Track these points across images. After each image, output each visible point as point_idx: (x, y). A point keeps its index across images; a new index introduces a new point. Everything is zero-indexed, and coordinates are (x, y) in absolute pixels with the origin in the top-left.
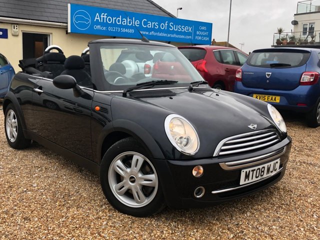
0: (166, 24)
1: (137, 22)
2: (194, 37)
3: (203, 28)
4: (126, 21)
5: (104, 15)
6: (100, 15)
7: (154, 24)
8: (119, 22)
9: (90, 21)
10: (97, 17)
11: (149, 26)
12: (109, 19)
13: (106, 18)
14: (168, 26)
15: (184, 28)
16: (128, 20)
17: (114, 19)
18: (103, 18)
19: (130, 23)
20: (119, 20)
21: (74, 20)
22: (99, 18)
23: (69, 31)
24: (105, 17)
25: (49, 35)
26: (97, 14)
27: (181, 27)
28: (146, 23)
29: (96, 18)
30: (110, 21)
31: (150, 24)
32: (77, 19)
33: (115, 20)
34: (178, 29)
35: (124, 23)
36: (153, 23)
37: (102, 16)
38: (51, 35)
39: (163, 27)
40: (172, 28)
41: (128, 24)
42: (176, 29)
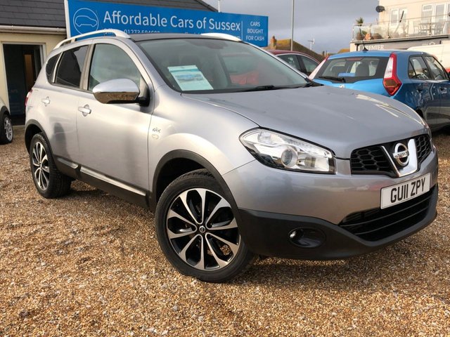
0: (204, 22)
1: (164, 20)
2: (244, 38)
3: (256, 24)
4: (147, 20)
5: (116, 14)
6: (111, 14)
7: (188, 22)
8: (138, 22)
9: (98, 23)
10: (107, 17)
11: (181, 25)
12: (124, 18)
13: (120, 18)
14: (208, 24)
15: (230, 25)
16: (151, 19)
17: (131, 18)
18: (116, 18)
19: (153, 23)
20: (138, 19)
21: (75, 22)
22: (110, 19)
24: (118, 16)
25: (42, 46)
26: (107, 12)
27: (227, 27)
28: (176, 22)
29: (105, 18)
30: (125, 21)
31: (182, 23)
32: (79, 21)
33: (133, 19)
34: (221, 27)
35: (146, 23)
36: (186, 21)
37: (114, 15)
38: (44, 46)
39: (200, 25)
40: (212, 27)
41: (151, 24)
42: (218, 27)
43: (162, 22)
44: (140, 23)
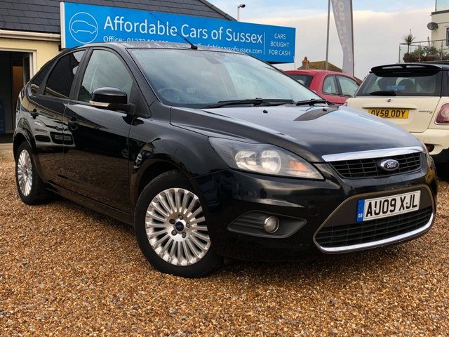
0: (221, 32)
1: (174, 29)
2: (267, 52)
3: (281, 36)
4: (154, 29)
5: (119, 19)
6: (113, 20)
7: (201, 32)
8: (143, 30)
9: (97, 29)
10: (109, 23)
11: (193, 35)
12: (128, 26)
13: (123, 24)
14: (224, 35)
15: (250, 37)
16: (159, 27)
17: (135, 25)
18: (118, 24)
19: (161, 31)
20: (143, 27)
21: (71, 28)
22: (111, 25)
23: (64, 46)
24: (121, 22)
25: (32, 53)
26: (109, 18)
27: (244, 36)
28: (187, 31)
29: (106, 25)
30: (129, 28)
31: (195, 32)
32: (76, 27)
33: (138, 26)
34: (240, 38)
35: (152, 31)
36: (199, 31)
37: (116, 21)
38: (34, 54)
39: (215, 35)
40: (229, 38)
41: (159, 33)
42: (236, 39)
43: (171, 31)
44: (146, 32)
